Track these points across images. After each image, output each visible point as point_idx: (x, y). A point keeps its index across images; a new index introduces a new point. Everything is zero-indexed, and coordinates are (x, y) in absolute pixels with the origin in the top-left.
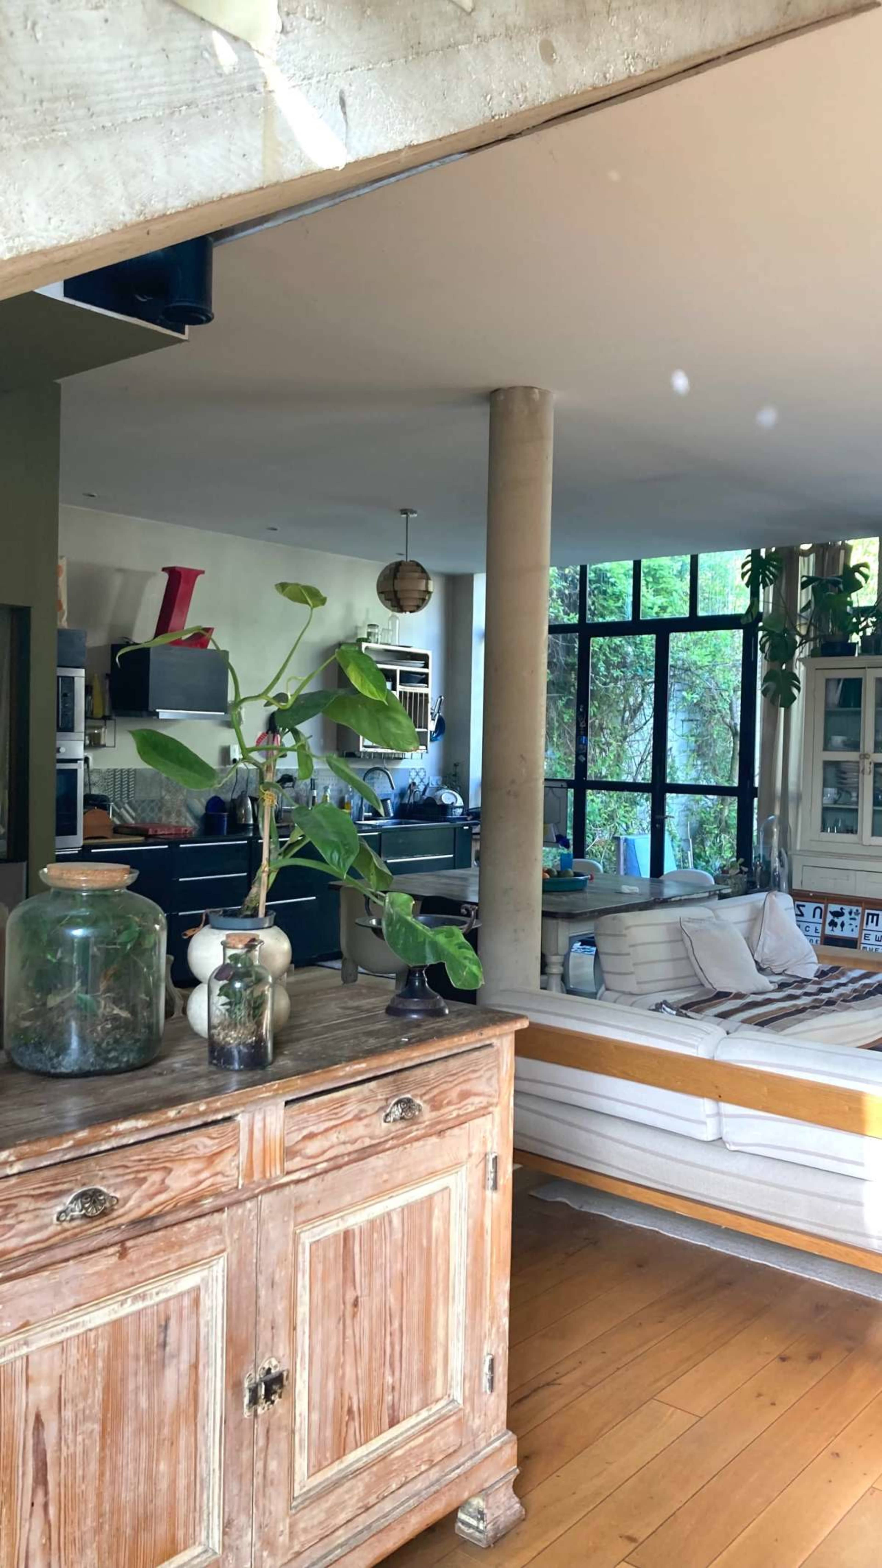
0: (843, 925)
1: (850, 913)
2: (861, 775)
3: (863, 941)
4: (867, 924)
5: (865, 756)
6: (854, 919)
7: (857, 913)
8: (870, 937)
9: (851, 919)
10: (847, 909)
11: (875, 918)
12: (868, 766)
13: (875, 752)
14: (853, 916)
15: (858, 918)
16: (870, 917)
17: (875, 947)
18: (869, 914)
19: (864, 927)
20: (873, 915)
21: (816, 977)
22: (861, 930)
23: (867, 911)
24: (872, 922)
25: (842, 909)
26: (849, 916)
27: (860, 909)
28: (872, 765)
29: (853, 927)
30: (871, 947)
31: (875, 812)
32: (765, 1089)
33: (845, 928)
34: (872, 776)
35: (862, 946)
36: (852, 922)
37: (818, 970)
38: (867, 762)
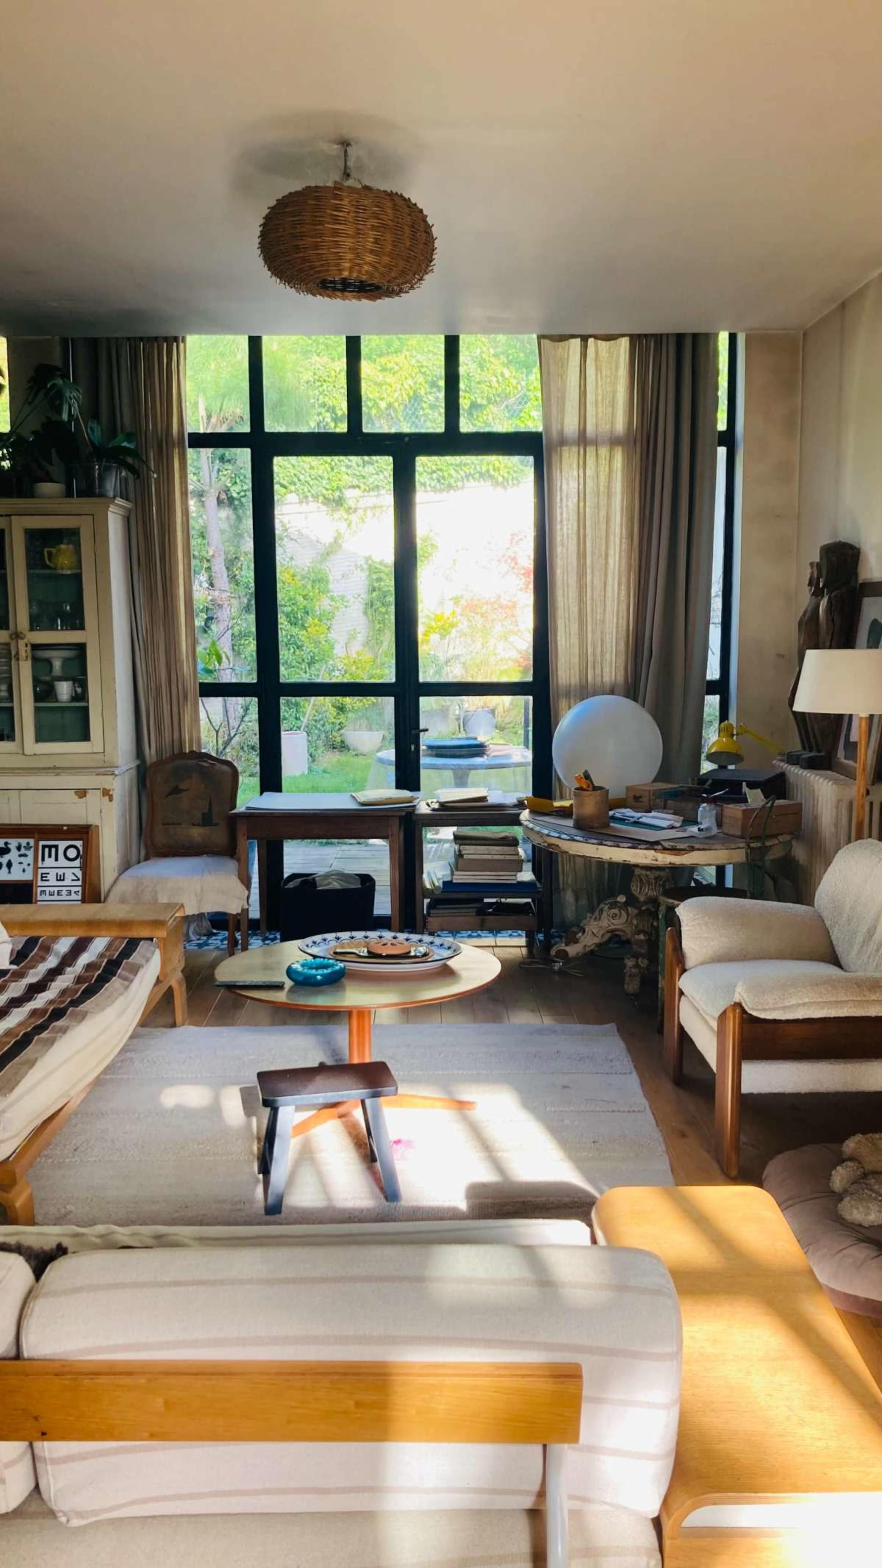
0: (9, 865)
1: (19, 848)
2: (13, 662)
3: (40, 883)
4: (43, 859)
5: (17, 636)
6: (25, 855)
7: (28, 847)
8: (49, 877)
9: (20, 856)
10: (13, 843)
11: (53, 850)
12: (24, 650)
13: (32, 629)
14: (23, 851)
15: (30, 853)
16: (47, 850)
17: (56, 889)
18: (44, 847)
19: (40, 865)
20: (50, 847)
21: (11, 963)
22: (36, 868)
23: (41, 843)
24: (50, 856)
25: (6, 844)
26: (18, 853)
27: (32, 842)
28: (29, 648)
29: (25, 866)
30: (52, 889)
31: (37, 709)
32: (160, 1401)
33: (12, 869)
34: (29, 662)
35: (39, 889)
36: (22, 859)
37: (12, 950)
38: (21, 643)
